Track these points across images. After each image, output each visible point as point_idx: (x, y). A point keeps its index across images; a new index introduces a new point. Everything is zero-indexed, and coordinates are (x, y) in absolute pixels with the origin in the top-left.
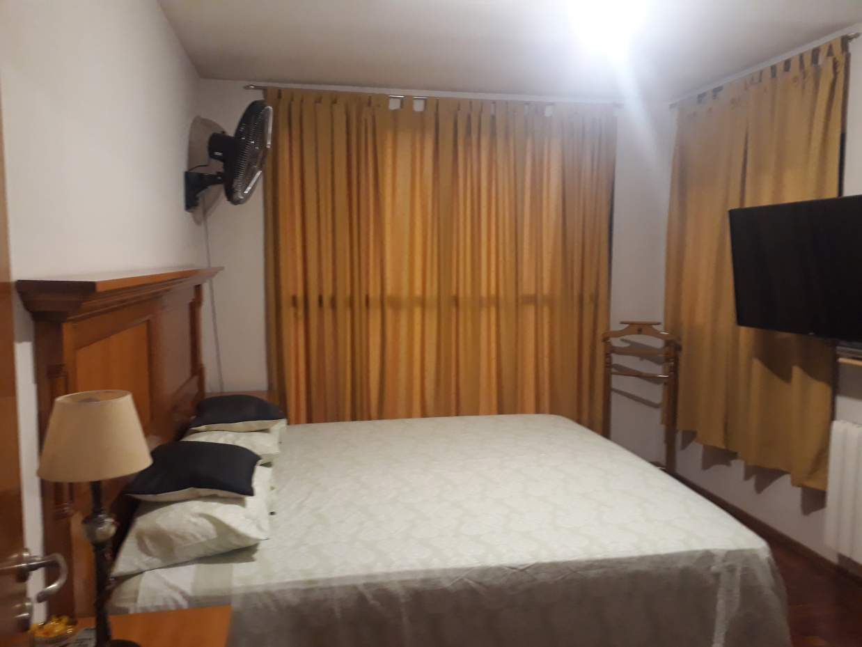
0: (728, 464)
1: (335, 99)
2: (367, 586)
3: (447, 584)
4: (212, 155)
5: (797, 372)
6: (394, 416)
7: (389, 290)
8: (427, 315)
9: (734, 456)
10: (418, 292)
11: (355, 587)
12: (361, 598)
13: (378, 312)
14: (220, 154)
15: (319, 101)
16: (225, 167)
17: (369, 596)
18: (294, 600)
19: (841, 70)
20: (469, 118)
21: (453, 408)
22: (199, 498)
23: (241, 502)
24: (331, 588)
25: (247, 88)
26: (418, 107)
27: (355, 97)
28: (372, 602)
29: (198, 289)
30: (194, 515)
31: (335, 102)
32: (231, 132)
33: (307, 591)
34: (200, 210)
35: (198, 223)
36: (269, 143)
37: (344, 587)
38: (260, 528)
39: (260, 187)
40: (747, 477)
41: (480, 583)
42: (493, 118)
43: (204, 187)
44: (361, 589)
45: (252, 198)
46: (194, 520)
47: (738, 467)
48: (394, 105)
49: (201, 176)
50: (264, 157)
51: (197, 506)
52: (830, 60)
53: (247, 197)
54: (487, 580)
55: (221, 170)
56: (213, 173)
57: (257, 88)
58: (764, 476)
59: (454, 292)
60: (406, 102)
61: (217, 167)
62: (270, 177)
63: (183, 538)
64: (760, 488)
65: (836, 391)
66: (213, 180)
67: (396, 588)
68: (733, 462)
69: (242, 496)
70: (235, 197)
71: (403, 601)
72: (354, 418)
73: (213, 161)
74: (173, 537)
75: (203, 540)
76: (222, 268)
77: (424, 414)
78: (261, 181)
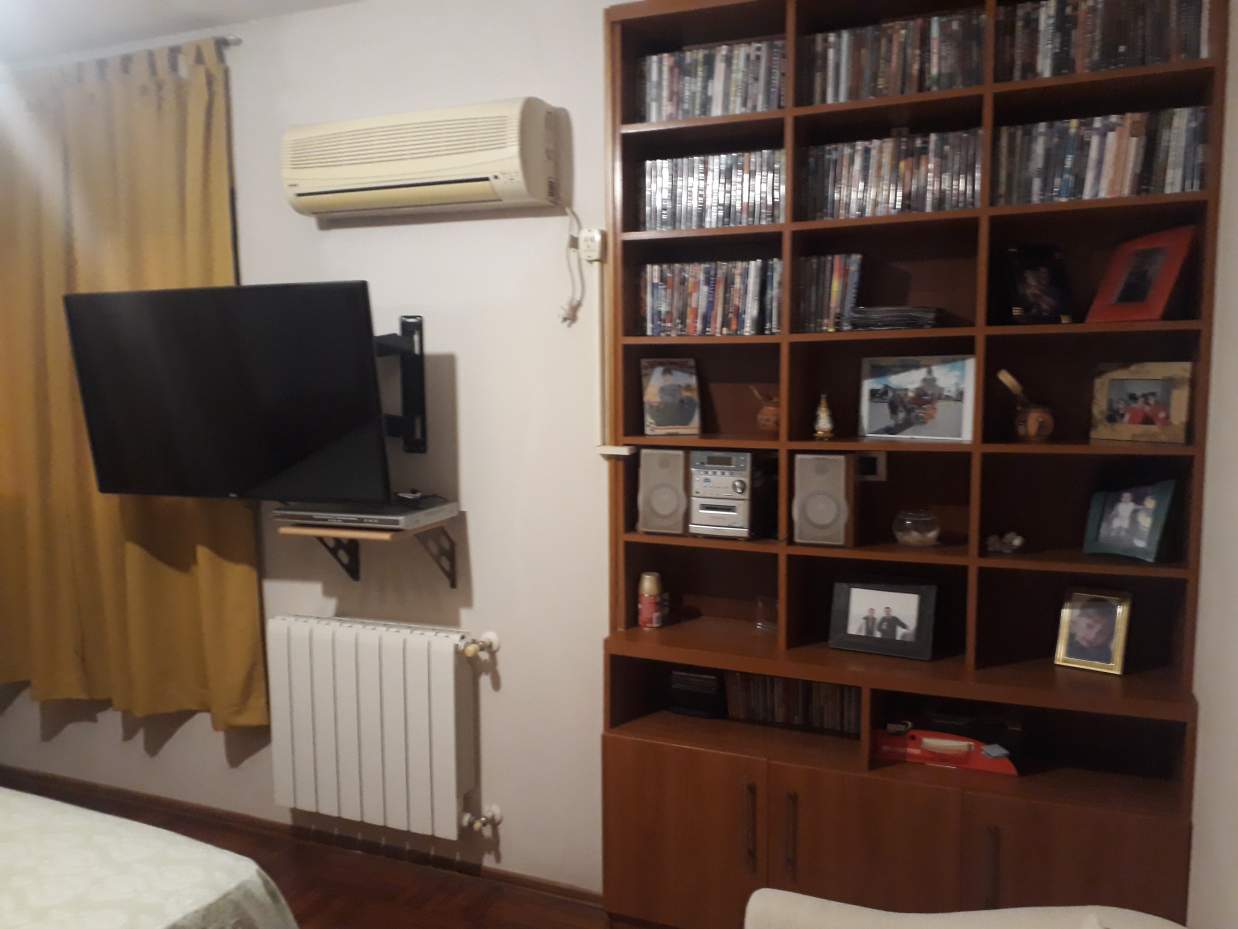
0: (94, 719)
5: (203, 553)
9: (106, 704)
19: (219, 88)
40: (129, 734)
47: (111, 722)
52: (201, 70)
58: (159, 728)
64: (153, 747)
65: (262, 575)
68: (101, 716)
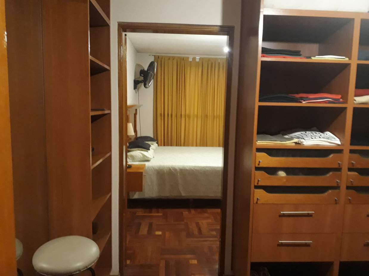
1: (174, 58)
2: (172, 167)
3: (187, 168)
4: (141, 75)
6: (188, 145)
7: (187, 112)
8: (198, 119)
10: (196, 113)
11: (169, 167)
12: (170, 169)
13: (184, 119)
14: (143, 75)
15: (169, 59)
16: (144, 78)
17: (172, 169)
18: (157, 169)
20: (212, 64)
21: (205, 144)
22: (139, 150)
23: (147, 151)
24: (164, 167)
25: (150, 55)
26: (197, 60)
27: (179, 57)
28: (172, 170)
29: (136, 110)
30: (138, 152)
31: (173, 59)
32: (146, 69)
33: (160, 167)
34: (137, 89)
35: (136, 92)
36: (155, 72)
37: (167, 167)
38: (151, 156)
39: (153, 84)
41: (194, 169)
42: (219, 63)
43: (138, 83)
44: (170, 168)
45: (150, 86)
46: (138, 153)
48: (191, 60)
49: (138, 81)
50: (154, 75)
51: (139, 151)
53: (149, 86)
54: (195, 168)
55: (143, 79)
56: (141, 80)
57: (152, 55)
59: (206, 114)
60: (194, 59)
61: (142, 78)
62: (155, 81)
63: (136, 156)
66: (141, 82)
67: (177, 168)
69: (148, 150)
70: (146, 86)
71: (178, 171)
72: (176, 146)
73: (141, 77)
74: (134, 156)
75: (140, 157)
76: (142, 105)
77: (196, 146)
78: (153, 82)
